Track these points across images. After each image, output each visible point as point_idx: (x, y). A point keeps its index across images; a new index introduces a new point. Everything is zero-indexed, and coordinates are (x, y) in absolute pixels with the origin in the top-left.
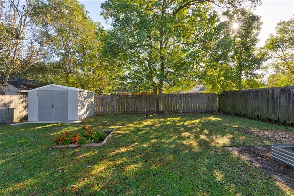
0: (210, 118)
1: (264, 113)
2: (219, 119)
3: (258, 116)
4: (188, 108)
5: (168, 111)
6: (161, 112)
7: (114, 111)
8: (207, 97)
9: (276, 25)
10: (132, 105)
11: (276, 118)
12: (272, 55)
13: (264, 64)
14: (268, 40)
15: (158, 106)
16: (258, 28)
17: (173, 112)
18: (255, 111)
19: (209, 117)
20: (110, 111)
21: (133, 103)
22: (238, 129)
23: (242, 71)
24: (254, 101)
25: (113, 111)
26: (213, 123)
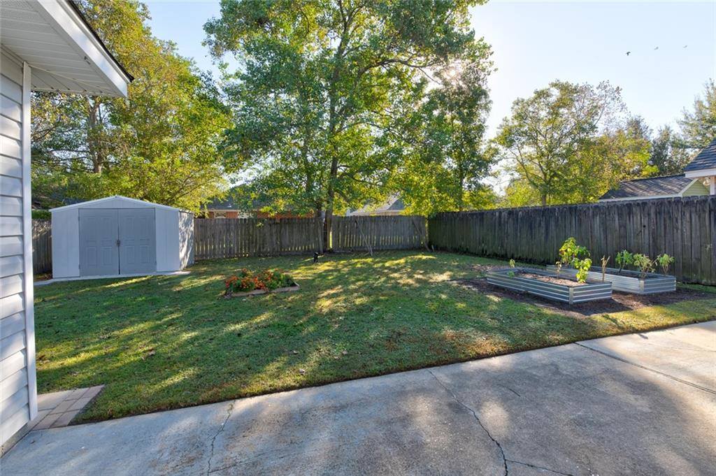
0: (420, 256)
1: (490, 245)
2: (431, 257)
3: (483, 251)
4: (379, 242)
5: (344, 249)
6: (331, 252)
7: (232, 252)
8: (411, 223)
9: (512, 105)
10: (272, 239)
11: (503, 252)
12: (505, 154)
13: (494, 168)
14: (501, 126)
15: (326, 240)
16: (487, 109)
17: (353, 251)
18: (480, 243)
19: (416, 255)
20: (222, 252)
21: (274, 235)
22: (457, 266)
23: (464, 178)
24: (478, 228)
25: (230, 252)
26: (425, 262)
